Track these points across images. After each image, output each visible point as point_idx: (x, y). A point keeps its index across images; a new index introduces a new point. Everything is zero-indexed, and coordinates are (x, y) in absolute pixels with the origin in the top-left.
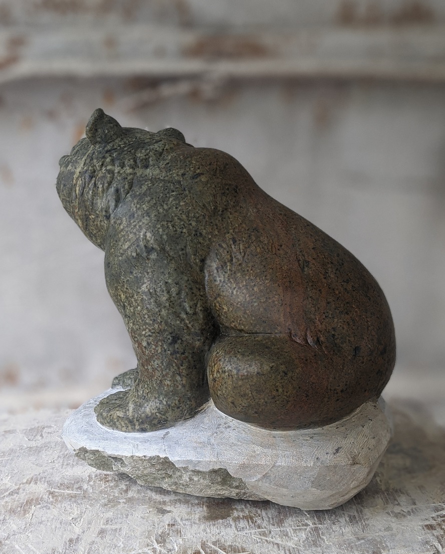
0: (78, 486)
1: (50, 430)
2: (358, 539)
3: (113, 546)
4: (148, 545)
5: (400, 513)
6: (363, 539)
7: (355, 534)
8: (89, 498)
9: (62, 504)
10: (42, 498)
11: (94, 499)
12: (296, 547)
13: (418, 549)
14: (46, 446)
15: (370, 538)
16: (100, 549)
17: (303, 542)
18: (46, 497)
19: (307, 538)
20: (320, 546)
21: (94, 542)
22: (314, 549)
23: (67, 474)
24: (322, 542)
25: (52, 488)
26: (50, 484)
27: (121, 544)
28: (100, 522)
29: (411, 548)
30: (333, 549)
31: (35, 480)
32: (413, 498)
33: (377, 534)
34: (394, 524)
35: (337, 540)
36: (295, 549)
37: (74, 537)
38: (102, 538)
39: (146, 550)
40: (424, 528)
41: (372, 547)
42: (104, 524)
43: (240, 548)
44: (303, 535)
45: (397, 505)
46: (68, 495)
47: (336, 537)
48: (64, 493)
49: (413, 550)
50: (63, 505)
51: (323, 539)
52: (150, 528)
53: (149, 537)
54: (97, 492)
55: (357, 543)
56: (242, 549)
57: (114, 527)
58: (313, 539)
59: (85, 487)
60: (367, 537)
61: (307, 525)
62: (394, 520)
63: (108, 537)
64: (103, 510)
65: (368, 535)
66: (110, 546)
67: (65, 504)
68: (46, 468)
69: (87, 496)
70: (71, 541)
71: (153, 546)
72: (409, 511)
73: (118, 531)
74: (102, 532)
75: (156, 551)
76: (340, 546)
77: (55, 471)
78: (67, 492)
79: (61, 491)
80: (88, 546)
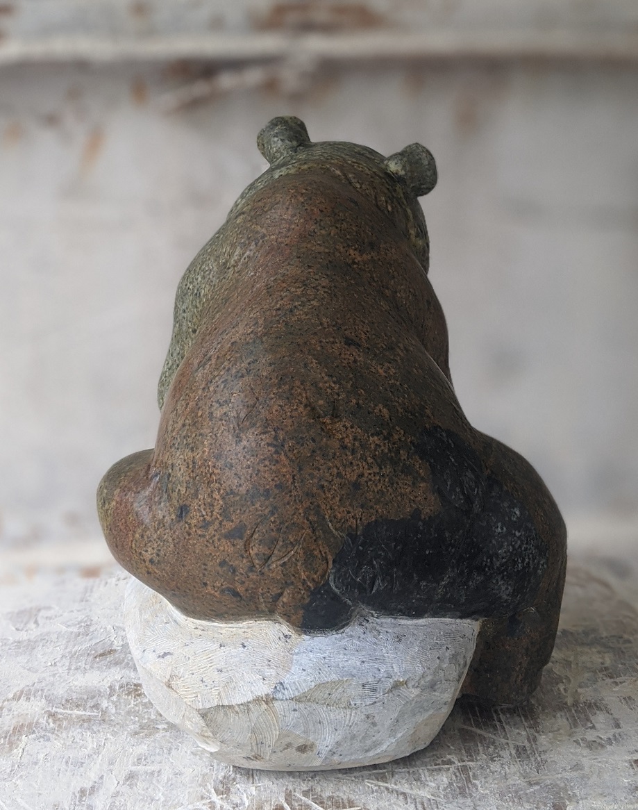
0: (92, 704)
1: (49, 613)
2: (530, 784)
3: (149, 798)
4: (202, 798)
5: (595, 741)
6: (537, 784)
7: (525, 776)
8: (111, 723)
9: (68, 732)
10: (37, 723)
11: (117, 724)
12: (433, 798)
13: (623, 799)
14: (44, 639)
15: (548, 782)
16: (128, 804)
17: (445, 790)
18: (43, 721)
19: (450, 784)
20: (471, 796)
21: (118, 792)
22: (461, 801)
23: (76, 683)
24: (474, 790)
25: (53, 706)
26: (49, 700)
27: (159, 796)
28: (128, 761)
29: (612, 797)
30: (492, 800)
31: (26, 694)
32: (616, 716)
33: (559, 776)
34: (586, 758)
35: (497, 786)
36: (432, 801)
37: (88, 785)
38: (131, 786)
39: (199, 804)
40: (631, 765)
41: (552, 797)
42: (134, 764)
43: (346, 801)
44: (445, 780)
45: (591, 728)
46: (78, 717)
47: (496, 782)
48: (71, 714)
49: (615, 801)
50: (71, 734)
51: (475, 785)
52: (206, 771)
53: (203, 785)
54: (123, 713)
55: (528, 791)
56: (349, 804)
57: (149, 768)
58: (459, 785)
59: (104, 704)
60: (545, 780)
61: (450, 762)
62: (586, 752)
63: (141, 785)
64: (133, 741)
65: (546, 777)
66: (142, 800)
67: (73, 732)
68: (44, 675)
69: (107, 719)
70: (83, 792)
71: (210, 798)
72: (609, 739)
73: (156, 775)
74: (131, 777)
75: (214, 807)
76: (502, 795)
77: (58, 679)
78: (77, 712)
79: (66, 711)
80: (110, 800)
